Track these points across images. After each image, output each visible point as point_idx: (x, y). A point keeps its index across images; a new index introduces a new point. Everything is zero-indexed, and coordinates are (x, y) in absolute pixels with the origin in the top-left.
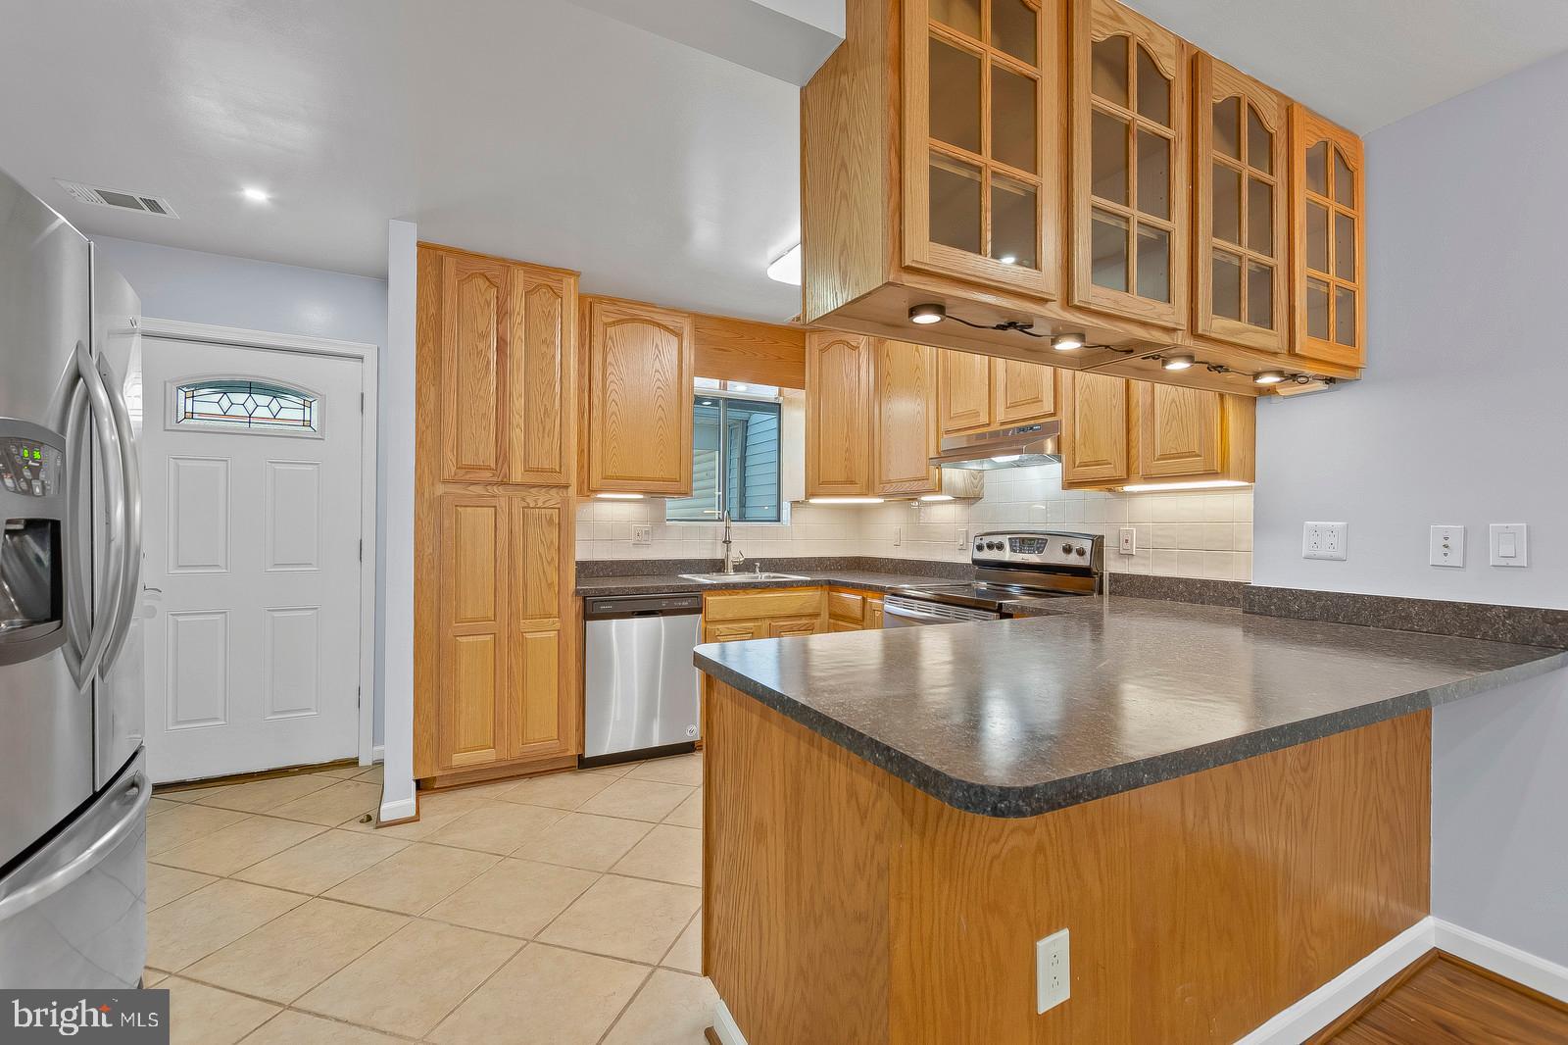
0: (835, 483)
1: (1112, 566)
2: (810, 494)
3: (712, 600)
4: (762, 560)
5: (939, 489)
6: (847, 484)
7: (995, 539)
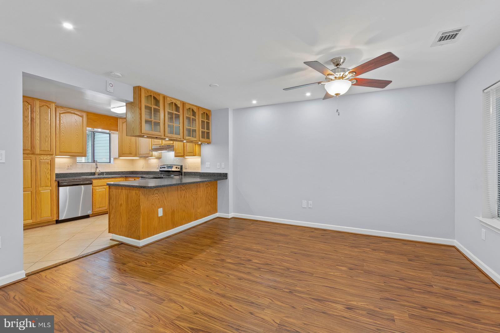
0: (127, 154)
1: (184, 170)
2: (120, 156)
3: (95, 182)
4: (105, 172)
5: (152, 156)
6: (130, 154)
7: (164, 166)
